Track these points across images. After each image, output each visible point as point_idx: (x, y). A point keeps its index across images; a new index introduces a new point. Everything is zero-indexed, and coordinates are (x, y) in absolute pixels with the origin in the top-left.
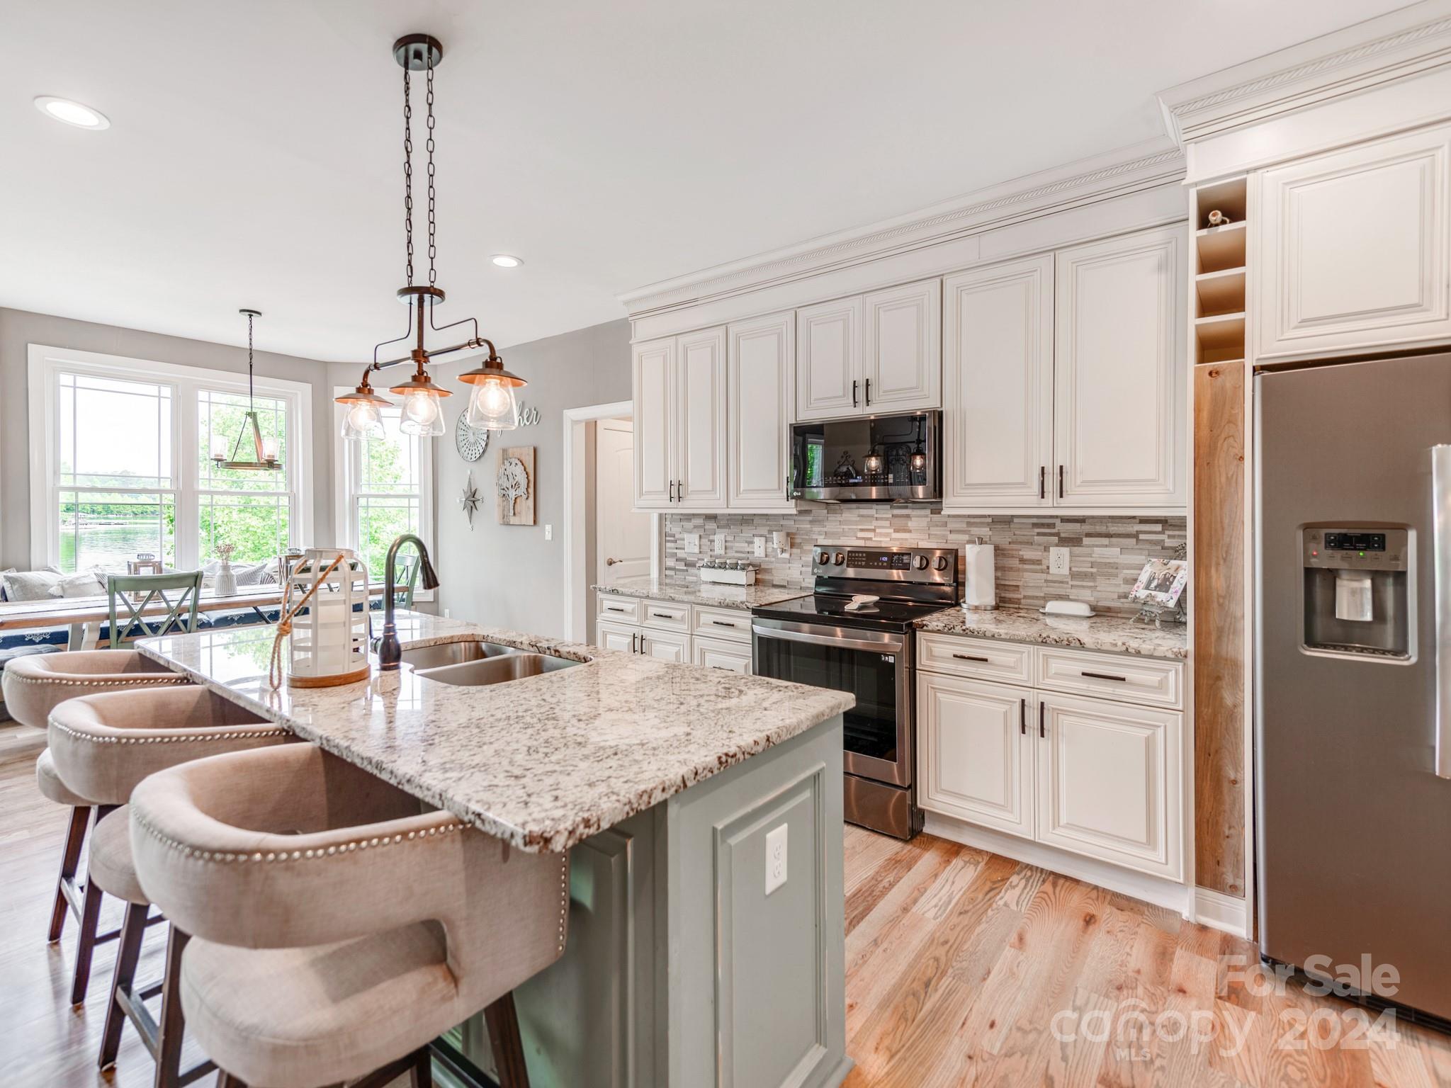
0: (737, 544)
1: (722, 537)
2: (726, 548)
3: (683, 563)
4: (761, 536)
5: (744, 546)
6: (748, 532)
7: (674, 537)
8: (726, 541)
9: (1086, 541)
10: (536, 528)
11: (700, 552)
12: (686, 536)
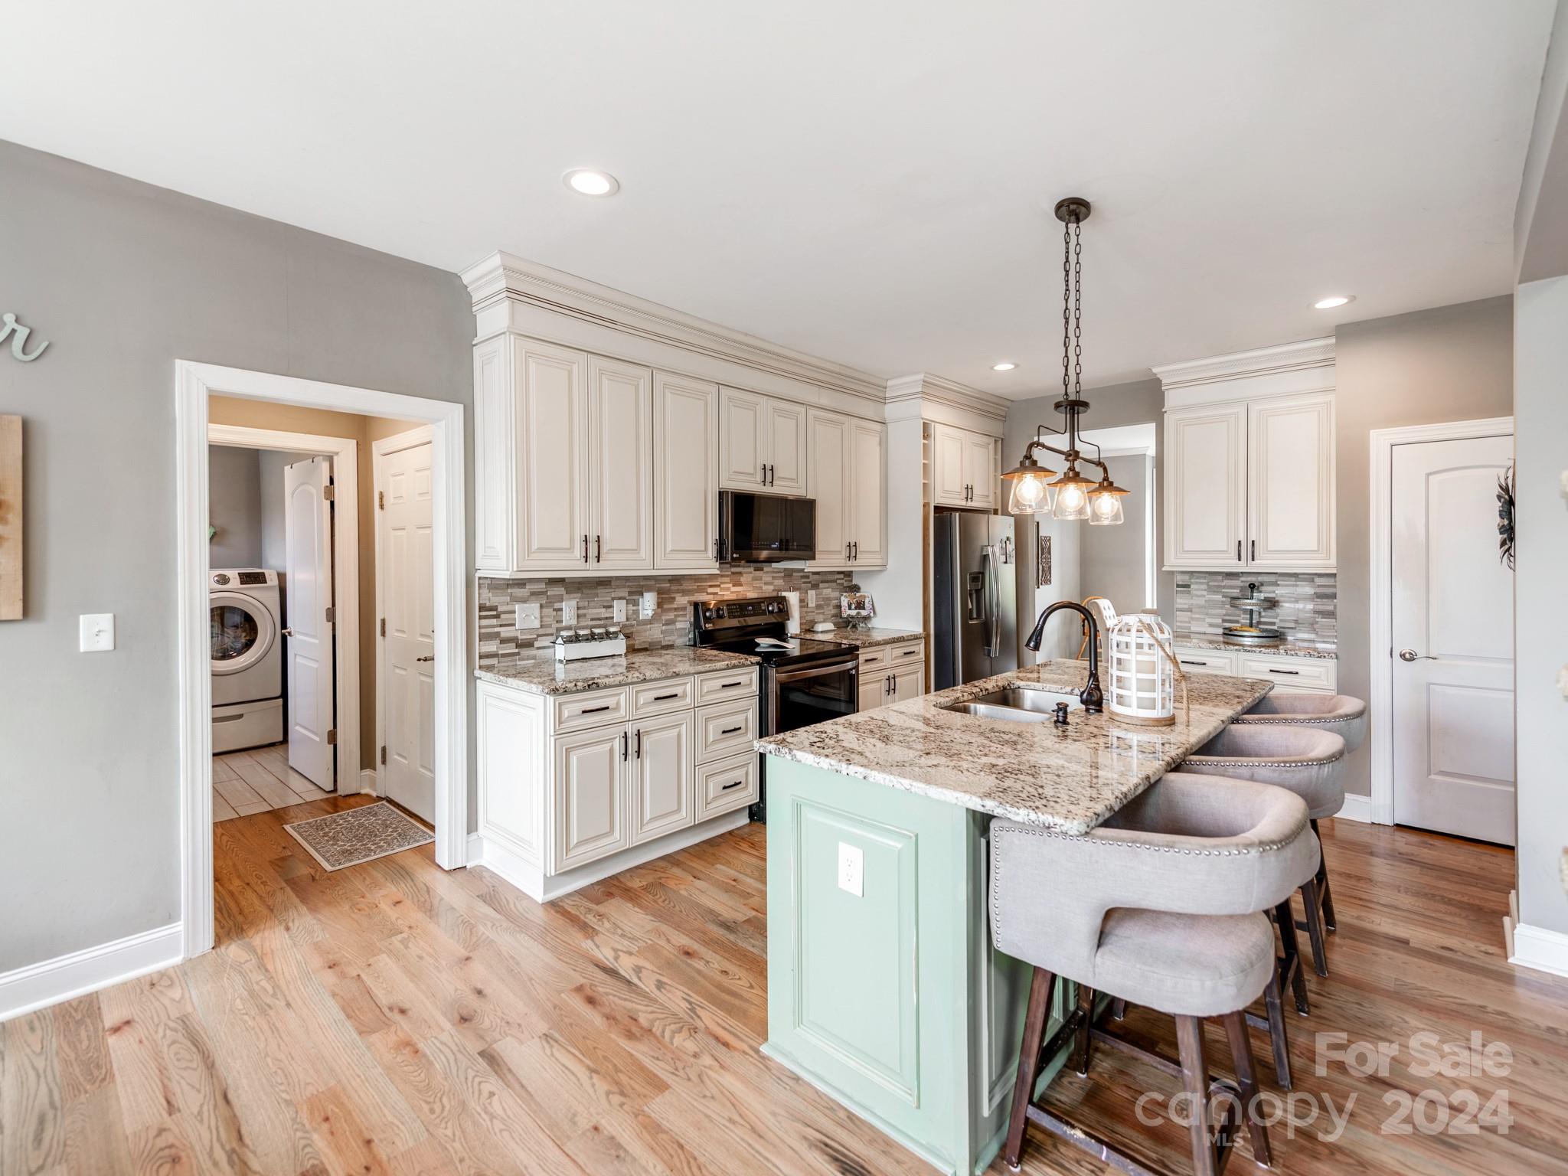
0: (590, 611)
1: (574, 603)
2: (578, 616)
3: (514, 644)
4: (620, 599)
5: (603, 613)
6: (604, 595)
7: (496, 610)
8: (578, 608)
9: (821, 585)
10: (29, 628)
11: (542, 626)
12: (517, 607)
